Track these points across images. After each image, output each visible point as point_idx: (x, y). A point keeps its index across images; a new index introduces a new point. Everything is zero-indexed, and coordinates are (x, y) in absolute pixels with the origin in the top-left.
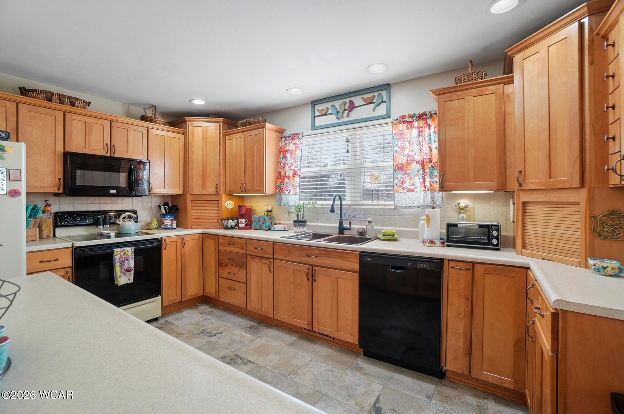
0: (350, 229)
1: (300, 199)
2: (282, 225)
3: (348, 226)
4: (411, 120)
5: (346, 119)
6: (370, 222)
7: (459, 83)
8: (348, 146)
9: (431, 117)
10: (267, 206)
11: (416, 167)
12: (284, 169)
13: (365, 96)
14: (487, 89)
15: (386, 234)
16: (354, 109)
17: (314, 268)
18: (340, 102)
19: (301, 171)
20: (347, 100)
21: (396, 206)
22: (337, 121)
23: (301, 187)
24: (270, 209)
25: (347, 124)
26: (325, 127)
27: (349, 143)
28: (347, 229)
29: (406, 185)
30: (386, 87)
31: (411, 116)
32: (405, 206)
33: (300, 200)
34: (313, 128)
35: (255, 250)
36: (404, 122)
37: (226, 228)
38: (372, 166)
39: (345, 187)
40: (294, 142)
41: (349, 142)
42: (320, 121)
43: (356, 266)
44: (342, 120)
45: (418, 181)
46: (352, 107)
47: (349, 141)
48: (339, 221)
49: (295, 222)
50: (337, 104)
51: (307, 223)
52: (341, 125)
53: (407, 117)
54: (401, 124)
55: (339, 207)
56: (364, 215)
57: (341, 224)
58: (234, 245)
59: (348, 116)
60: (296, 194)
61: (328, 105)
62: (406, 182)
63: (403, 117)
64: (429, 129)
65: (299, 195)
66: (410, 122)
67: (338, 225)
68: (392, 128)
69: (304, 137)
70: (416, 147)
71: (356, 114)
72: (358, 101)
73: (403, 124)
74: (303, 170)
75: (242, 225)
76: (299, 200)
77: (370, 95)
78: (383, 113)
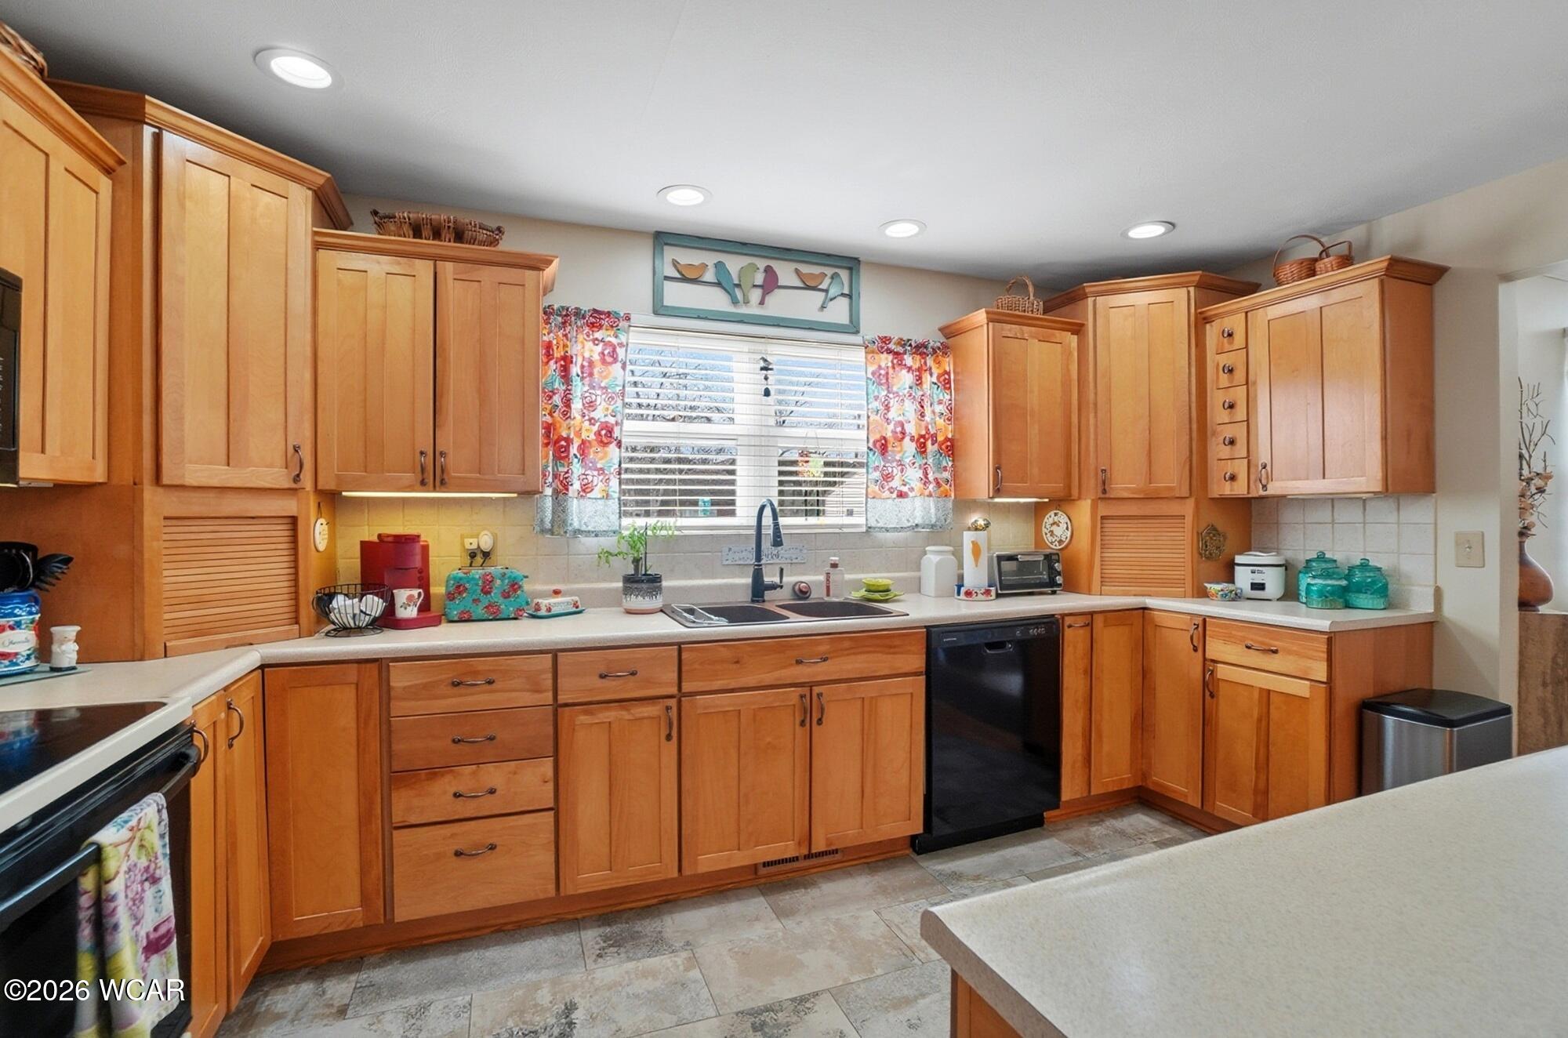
0: (781, 587)
1: (620, 513)
2: (563, 596)
3: (777, 580)
4: (900, 349)
5: (753, 309)
6: (834, 566)
7: (1015, 310)
8: (766, 378)
9: (934, 353)
10: (477, 536)
11: (910, 447)
12: (566, 415)
13: (806, 269)
14: (1053, 335)
15: (873, 588)
16: (776, 291)
17: (816, 690)
18: (745, 261)
19: (624, 429)
20: (762, 264)
21: (870, 528)
22: (732, 309)
23: (624, 476)
24: (486, 547)
25: (758, 322)
26: (701, 316)
27: (769, 372)
28: (773, 587)
29: (896, 483)
30: (850, 263)
31: (902, 343)
32: (894, 526)
33: (622, 514)
34: (659, 309)
35: (606, 683)
36: (889, 351)
37: (344, 631)
38: (804, 436)
39: (735, 480)
40: (598, 335)
41: (771, 369)
42: (677, 294)
43: (918, 662)
44: (743, 310)
45: (914, 475)
46: (771, 283)
47: (770, 367)
48: (751, 570)
49: (628, 580)
50: (735, 264)
51: (665, 584)
52: (746, 321)
53: (893, 341)
54: (882, 353)
55: (753, 532)
56: (801, 550)
57: (758, 575)
58: (490, 682)
59: (762, 303)
60: (608, 497)
61: (710, 259)
62: (895, 478)
63: (886, 340)
64: (931, 375)
65: (619, 499)
66: (897, 354)
67: (749, 580)
68: (866, 358)
69: (632, 328)
70: (910, 408)
71: (780, 304)
72: (786, 272)
73: (885, 355)
74: (629, 426)
75: (411, 612)
76: (618, 516)
77: (816, 270)
78: (844, 319)
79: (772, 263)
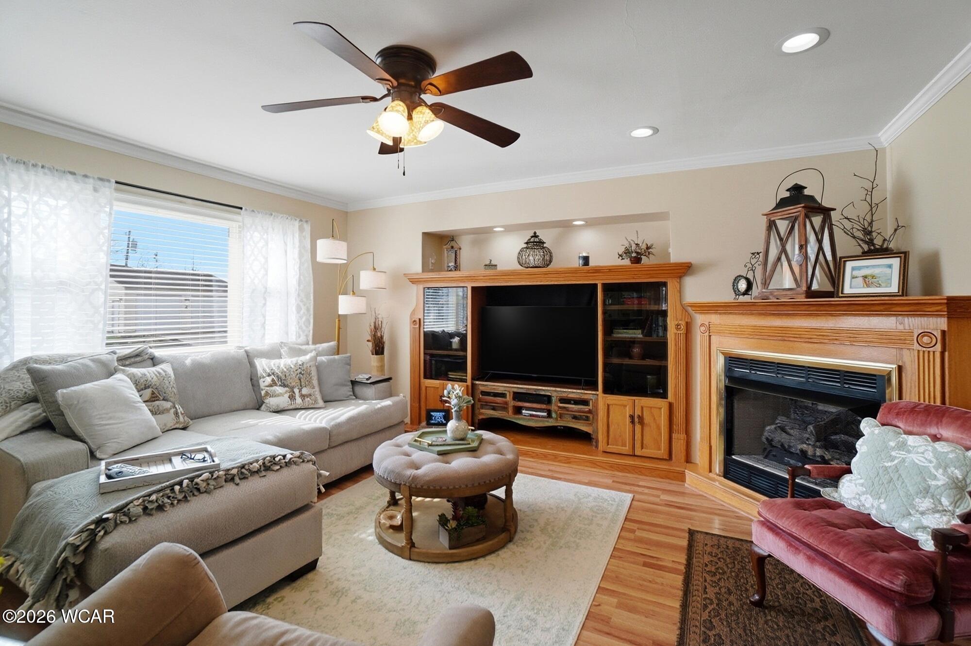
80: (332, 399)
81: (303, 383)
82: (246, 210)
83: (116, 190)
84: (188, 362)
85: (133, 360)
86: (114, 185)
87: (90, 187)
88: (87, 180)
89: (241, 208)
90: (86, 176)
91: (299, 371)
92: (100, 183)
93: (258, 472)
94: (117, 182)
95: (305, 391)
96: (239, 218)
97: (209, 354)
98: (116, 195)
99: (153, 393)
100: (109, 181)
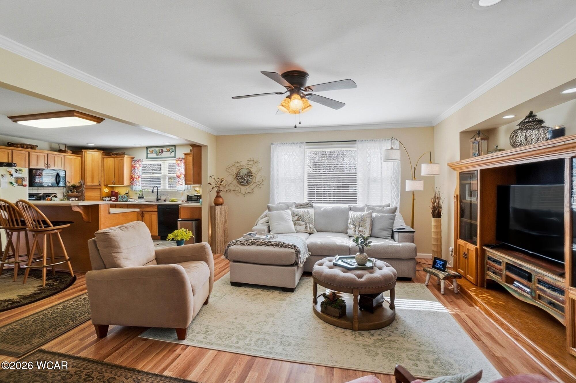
2: (133, 199)
5: (160, 156)
10: (126, 191)
12: (134, 174)
13: (167, 148)
15: (172, 200)
16: (163, 153)
18: (158, 149)
19: (142, 176)
20: (161, 149)
21: (177, 190)
22: (157, 156)
23: (142, 183)
25: (160, 158)
26: (152, 158)
30: (174, 146)
34: (147, 158)
39: (161, 183)
40: (139, 163)
42: (150, 155)
43: (156, 210)
49: (139, 197)
53: (181, 158)
54: (178, 160)
57: (157, 197)
60: (139, 185)
61: (153, 149)
63: (179, 158)
65: (141, 186)
66: (181, 160)
68: (176, 161)
69: (143, 161)
71: (163, 155)
72: (164, 150)
75: (113, 200)
76: (141, 188)
77: (169, 148)
78: (173, 156)
79: (162, 148)
80: (376, 236)
81: (361, 225)
82: (358, 141)
83: (306, 145)
84: (322, 209)
85: (304, 206)
86: (305, 144)
87: (298, 146)
88: (297, 144)
89: (356, 141)
90: (297, 143)
91: (360, 219)
92: (301, 144)
93: (273, 245)
94: (306, 143)
95: (361, 229)
96: (356, 145)
97: (331, 207)
98: (306, 147)
99: (298, 218)
100: (303, 143)
